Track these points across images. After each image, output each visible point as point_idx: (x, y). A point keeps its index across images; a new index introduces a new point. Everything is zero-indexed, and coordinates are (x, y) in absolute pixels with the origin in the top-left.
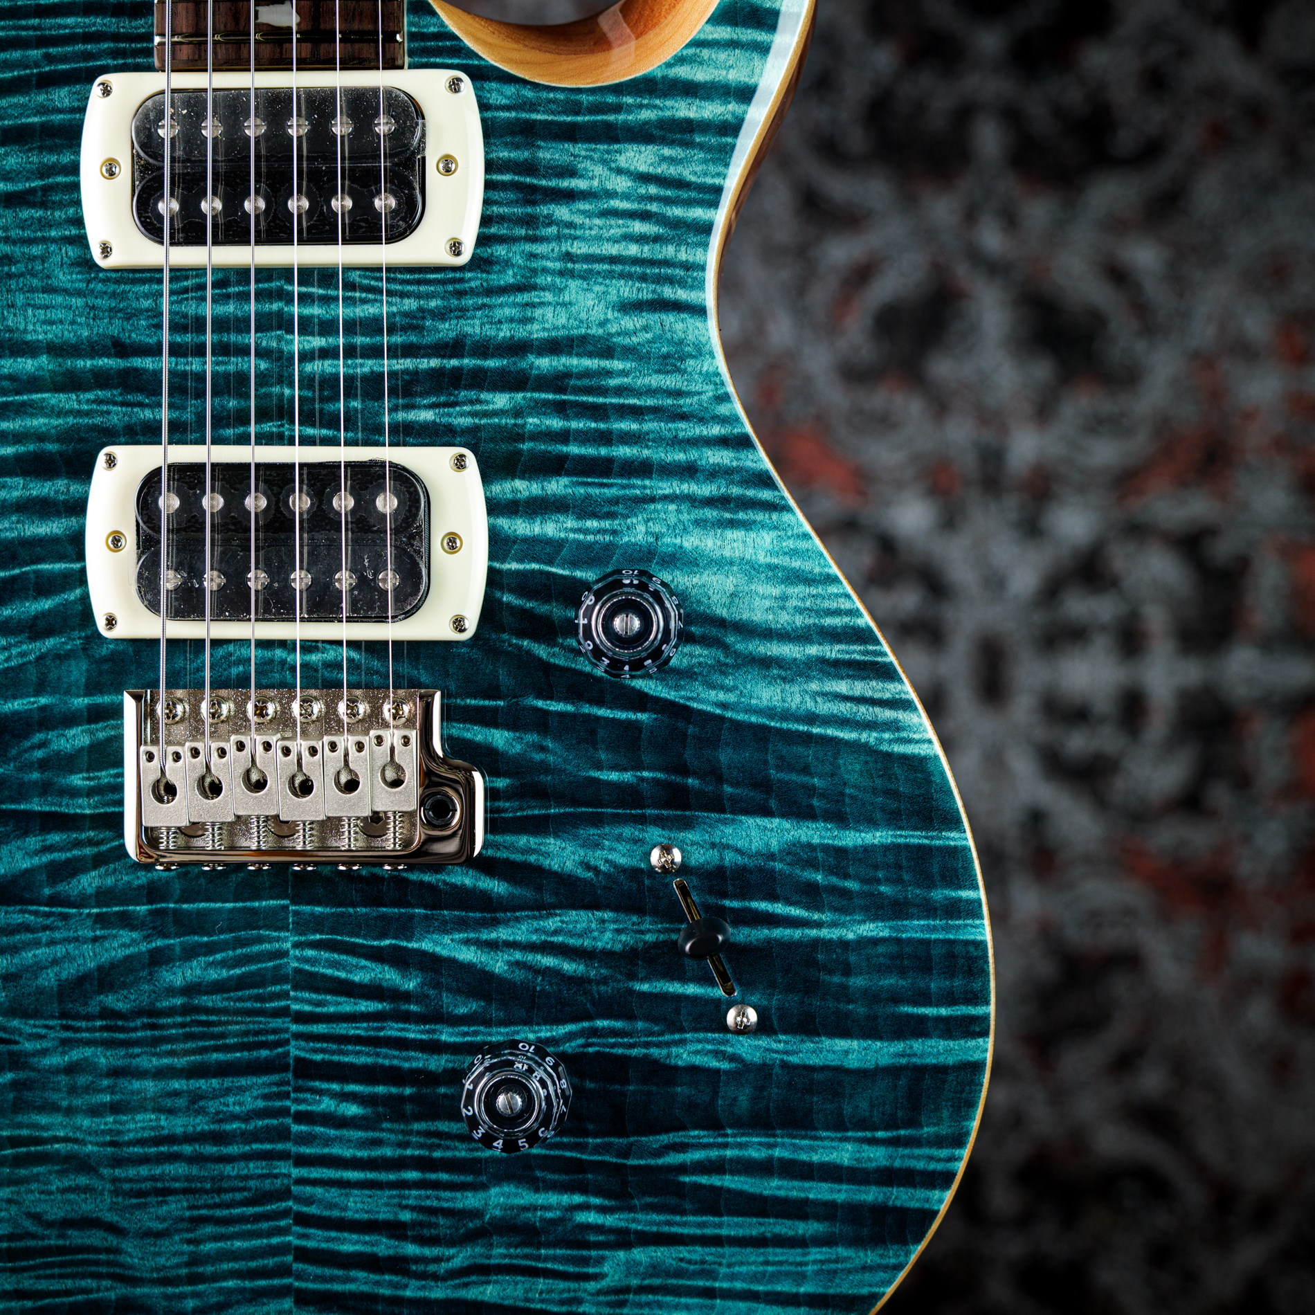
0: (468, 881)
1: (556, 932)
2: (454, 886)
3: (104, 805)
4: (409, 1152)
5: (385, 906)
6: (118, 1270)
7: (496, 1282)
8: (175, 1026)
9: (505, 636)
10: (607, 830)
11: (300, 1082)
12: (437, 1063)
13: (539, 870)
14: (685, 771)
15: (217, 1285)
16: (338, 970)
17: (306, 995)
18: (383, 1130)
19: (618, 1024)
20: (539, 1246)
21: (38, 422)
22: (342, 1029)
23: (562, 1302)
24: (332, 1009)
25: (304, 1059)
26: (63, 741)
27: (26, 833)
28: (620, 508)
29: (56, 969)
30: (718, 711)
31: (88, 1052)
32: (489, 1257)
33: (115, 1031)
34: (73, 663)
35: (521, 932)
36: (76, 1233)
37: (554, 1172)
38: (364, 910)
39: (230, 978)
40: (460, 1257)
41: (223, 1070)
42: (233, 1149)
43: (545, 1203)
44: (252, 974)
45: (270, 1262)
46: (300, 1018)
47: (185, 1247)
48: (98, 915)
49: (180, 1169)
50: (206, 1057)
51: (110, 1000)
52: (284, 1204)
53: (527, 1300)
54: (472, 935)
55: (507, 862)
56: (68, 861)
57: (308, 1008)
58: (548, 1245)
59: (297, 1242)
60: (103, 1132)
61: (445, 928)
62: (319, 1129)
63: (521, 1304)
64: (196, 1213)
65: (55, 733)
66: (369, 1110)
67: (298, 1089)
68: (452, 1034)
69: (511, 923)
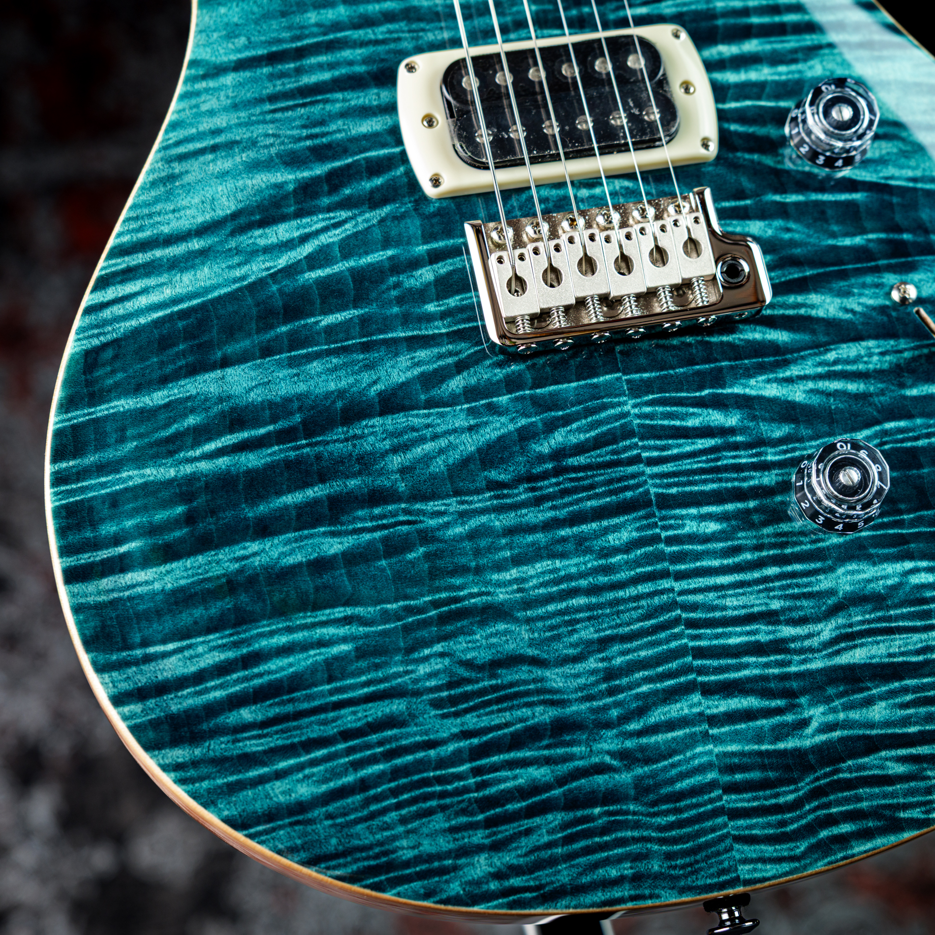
0: (758, 336)
1: (836, 362)
2: (748, 341)
3: (455, 324)
4: (764, 553)
5: (698, 364)
6: (548, 697)
7: (862, 645)
8: (551, 485)
9: (739, 154)
10: (853, 281)
11: (664, 512)
12: (768, 479)
13: (809, 319)
14: (899, 230)
15: (634, 692)
16: (673, 419)
17: (652, 442)
18: (739, 539)
19: (902, 424)
20: (889, 608)
21: (347, 54)
22: (687, 465)
23: (918, 652)
24: (675, 451)
25: (662, 494)
26: (412, 281)
27: (396, 355)
28: (800, 55)
29: (443, 457)
30: (911, 185)
31: (484, 519)
32: (851, 625)
33: (502, 498)
34: (409, 221)
35: (808, 368)
36: (504, 671)
37: (884, 547)
38: (682, 370)
39: (587, 440)
40: (827, 630)
41: (599, 514)
42: (622, 576)
43: (883, 573)
44: (603, 434)
45: (674, 665)
46: (651, 462)
47: (600, 665)
48: (468, 409)
49: (582, 601)
50: (582, 505)
51: (494, 475)
52: (674, 614)
53: (890, 655)
54: (771, 376)
55: (783, 317)
56: (435, 371)
57: (655, 454)
58: (896, 606)
59: (691, 644)
60: (510, 582)
61: (749, 373)
62: (687, 547)
63: (887, 660)
64: (602, 634)
65: (405, 276)
66: (725, 525)
67: (663, 519)
68: (775, 454)
69: (799, 361)
